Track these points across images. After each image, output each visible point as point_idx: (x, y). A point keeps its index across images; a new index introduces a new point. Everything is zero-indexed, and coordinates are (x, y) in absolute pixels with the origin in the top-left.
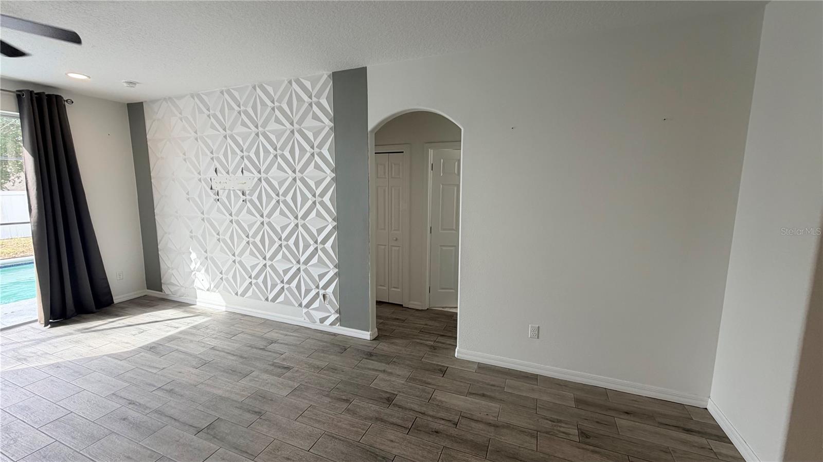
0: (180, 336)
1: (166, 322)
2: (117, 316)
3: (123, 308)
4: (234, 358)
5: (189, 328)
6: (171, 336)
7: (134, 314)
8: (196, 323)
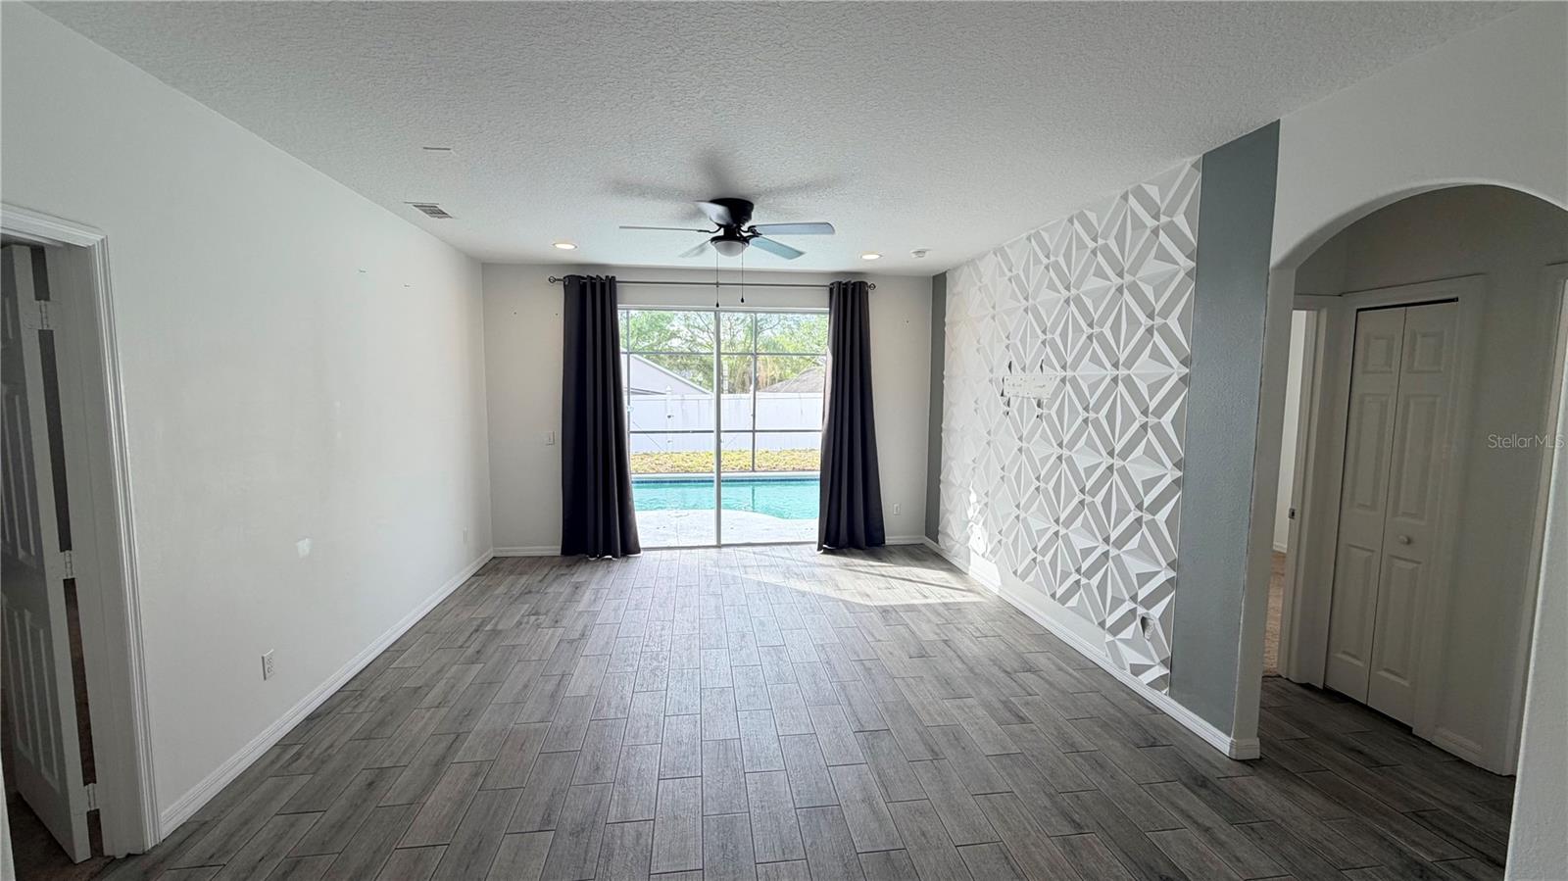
0: (923, 609)
1: (919, 585)
2: (880, 559)
3: (891, 552)
4: (960, 665)
5: (939, 604)
6: (913, 605)
7: (897, 564)
8: (952, 600)
